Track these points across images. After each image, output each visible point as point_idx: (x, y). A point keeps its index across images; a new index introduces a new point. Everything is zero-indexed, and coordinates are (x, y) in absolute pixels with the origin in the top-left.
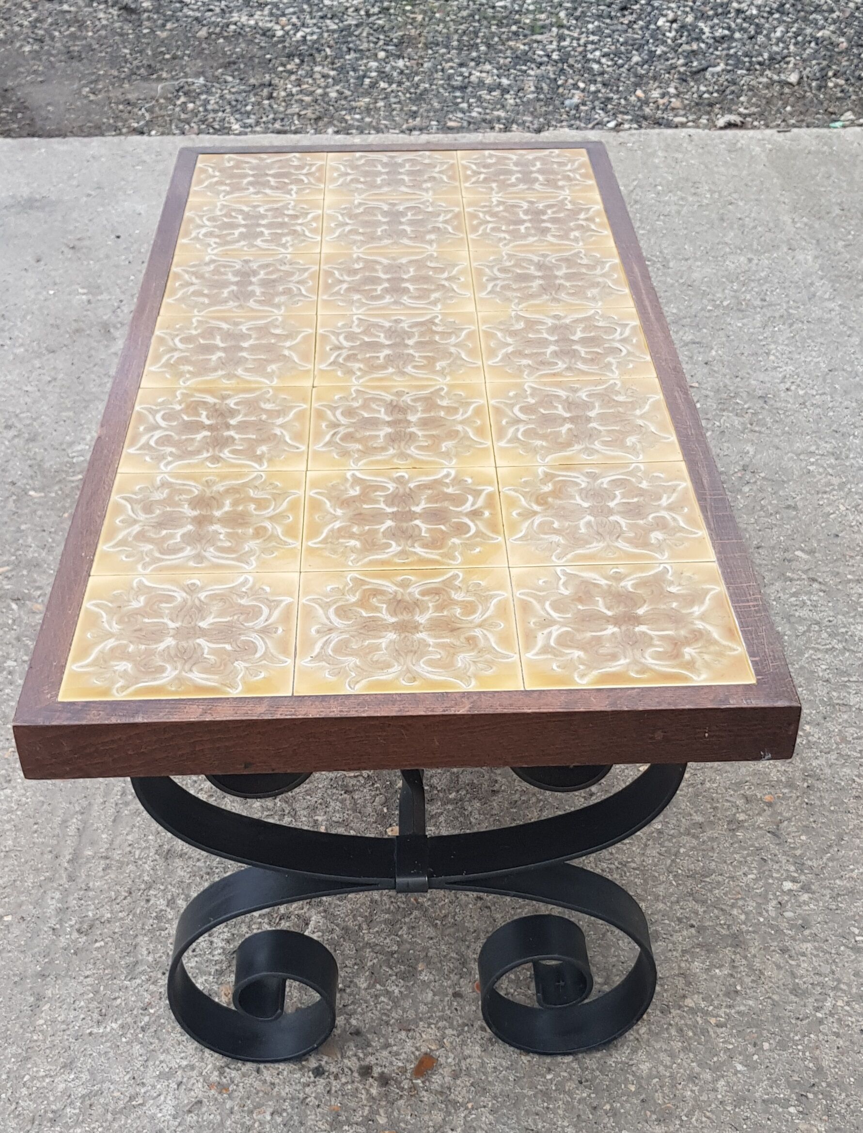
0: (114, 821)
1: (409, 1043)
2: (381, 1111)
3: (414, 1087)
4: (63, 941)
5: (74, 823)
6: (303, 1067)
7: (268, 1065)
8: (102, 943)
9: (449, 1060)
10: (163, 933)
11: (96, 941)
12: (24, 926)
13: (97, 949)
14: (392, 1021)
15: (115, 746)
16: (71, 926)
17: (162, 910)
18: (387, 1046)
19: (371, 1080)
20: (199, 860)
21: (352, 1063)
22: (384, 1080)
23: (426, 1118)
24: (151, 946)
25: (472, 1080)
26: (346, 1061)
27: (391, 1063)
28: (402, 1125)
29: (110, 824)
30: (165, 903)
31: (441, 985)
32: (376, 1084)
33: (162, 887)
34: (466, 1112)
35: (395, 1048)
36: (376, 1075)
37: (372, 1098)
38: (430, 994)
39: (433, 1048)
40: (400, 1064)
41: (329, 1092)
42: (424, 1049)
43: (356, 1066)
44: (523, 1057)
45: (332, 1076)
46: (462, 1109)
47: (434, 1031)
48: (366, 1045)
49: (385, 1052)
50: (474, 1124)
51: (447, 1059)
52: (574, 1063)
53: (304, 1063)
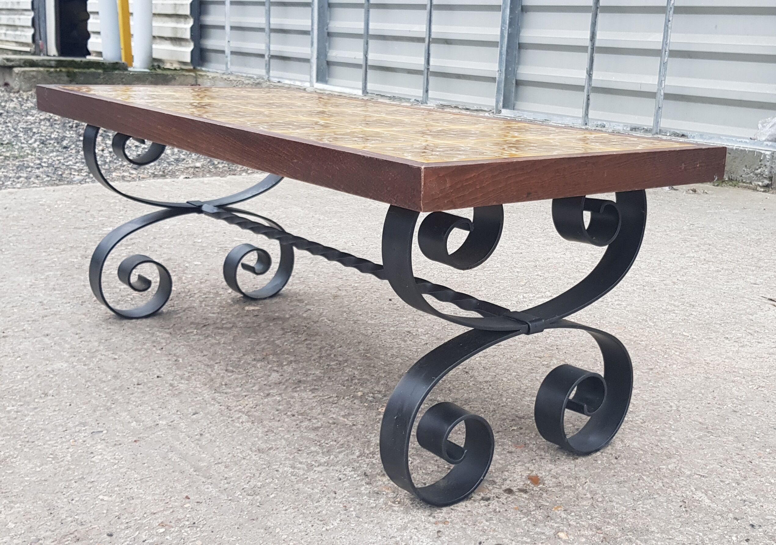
1: (515, 475)
2: (540, 501)
3: (541, 489)
6: (474, 499)
8: (274, 495)
14: (493, 471)
15: (471, 182)
16: (241, 495)
18: (505, 479)
19: (517, 493)
21: (497, 490)
22: (523, 491)
23: (565, 495)
25: (566, 476)
26: (493, 491)
27: (517, 484)
28: (559, 502)
32: (522, 493)
34: (581, 487)
35: (510, 479)
36: (516, 490)
37: (528, 499)
39: (528, 472)
40: (522, 483)
41: (503, 504)
42: (525, 474)
43: (501, 491)
44: (577, 461)
45: (495, 498)
46: (577, 487)
47: (519, 467)
48: (494, 482)
49: (508, 482)
50: (591, 489)
51: (542, 474)
52: (604, 454)
53: (472, 499)
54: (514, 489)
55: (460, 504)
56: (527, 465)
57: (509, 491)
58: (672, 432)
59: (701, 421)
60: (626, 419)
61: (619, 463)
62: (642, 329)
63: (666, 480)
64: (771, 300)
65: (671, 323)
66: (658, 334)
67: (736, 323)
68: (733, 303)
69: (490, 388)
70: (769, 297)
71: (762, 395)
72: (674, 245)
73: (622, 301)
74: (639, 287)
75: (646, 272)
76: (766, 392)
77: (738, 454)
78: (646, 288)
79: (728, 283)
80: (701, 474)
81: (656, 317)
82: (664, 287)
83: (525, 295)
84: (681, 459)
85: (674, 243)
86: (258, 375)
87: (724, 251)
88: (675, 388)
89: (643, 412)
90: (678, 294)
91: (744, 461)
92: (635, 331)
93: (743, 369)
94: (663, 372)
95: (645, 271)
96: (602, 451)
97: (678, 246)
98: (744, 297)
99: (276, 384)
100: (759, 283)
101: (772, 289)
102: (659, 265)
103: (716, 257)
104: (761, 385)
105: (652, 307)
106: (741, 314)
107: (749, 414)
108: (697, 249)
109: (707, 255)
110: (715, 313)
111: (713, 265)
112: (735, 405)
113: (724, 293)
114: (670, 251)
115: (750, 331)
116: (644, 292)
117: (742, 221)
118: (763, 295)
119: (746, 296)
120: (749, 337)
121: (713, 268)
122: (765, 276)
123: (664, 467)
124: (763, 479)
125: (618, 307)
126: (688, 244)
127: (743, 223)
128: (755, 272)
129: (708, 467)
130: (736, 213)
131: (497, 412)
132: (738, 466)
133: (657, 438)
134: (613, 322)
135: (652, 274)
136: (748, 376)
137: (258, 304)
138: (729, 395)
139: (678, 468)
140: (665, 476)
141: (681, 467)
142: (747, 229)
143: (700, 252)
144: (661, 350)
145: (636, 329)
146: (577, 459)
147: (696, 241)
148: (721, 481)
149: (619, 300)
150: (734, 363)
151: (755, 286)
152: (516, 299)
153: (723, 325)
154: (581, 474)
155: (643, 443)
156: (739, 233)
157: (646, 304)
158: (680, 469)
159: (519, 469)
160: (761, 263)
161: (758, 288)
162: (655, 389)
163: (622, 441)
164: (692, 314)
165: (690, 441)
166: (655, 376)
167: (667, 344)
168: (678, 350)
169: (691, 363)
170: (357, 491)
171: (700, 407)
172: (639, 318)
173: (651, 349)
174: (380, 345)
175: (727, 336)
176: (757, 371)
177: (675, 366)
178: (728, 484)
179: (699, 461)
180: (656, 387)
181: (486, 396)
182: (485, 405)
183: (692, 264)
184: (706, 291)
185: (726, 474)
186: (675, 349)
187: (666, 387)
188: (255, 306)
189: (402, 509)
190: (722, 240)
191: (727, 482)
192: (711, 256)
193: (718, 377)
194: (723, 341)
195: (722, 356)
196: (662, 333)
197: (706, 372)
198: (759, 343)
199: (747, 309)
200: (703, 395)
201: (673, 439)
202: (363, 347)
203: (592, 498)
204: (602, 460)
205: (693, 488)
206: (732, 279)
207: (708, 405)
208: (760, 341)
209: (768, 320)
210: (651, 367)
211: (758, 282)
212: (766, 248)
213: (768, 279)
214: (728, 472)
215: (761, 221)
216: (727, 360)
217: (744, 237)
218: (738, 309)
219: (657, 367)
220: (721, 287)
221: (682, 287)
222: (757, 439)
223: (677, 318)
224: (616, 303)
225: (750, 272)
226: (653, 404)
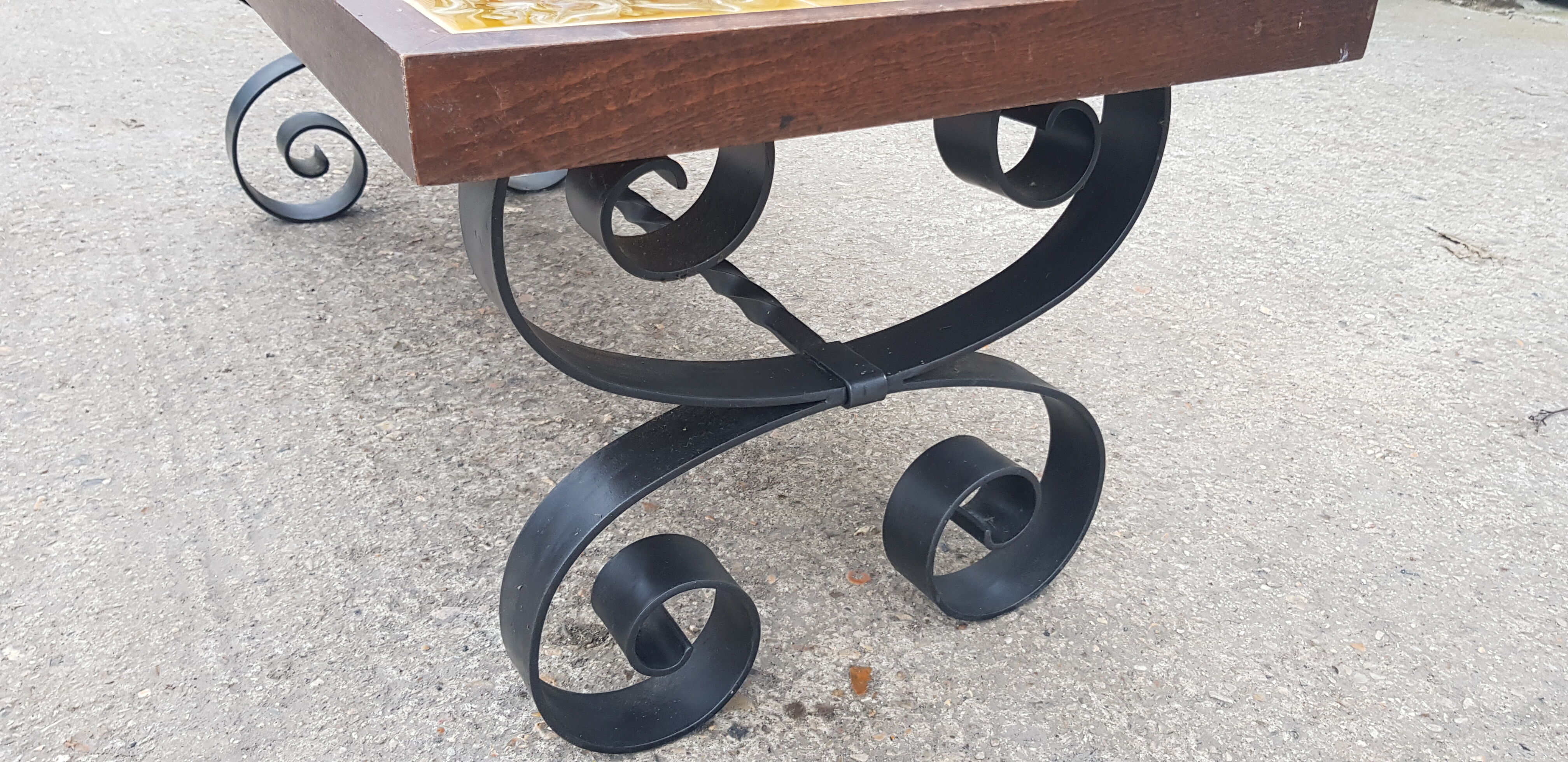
0: (250, 538)
1: (824, 662)
2: (852, 747)
3: (866, 709)
4: (255, 696)
5: (189, 554)
6: (713, 732)
7: (667, 747)
8: (319, 681)
9: (884, 663)
10: (406, 643)
11: (308, 681)
12: (177, 695)
13: (316, 689)
14: (784, 645)
15: (585, 94)
16: (257, 674)
17: (386, 618)
18: (799, 674)
19: (811, 718)
20: (402, 550)
21: (771, 707)
22: (826, 712)
23: (911, 735)
24: (398, 662)
25: (928, 676)
26: (763, 707)
27: (819, 691)
28: (889, 754)
29: (246, 542)
30: (386, 608)
31: (810, 591)
32: (820, 720)
33: (370, 592)
34: (951, 711)
35: (811, 673)
36: (812, 710)
37: (828, 738)
38: (806, 604)
39: (854, 657)
40: (831, 688)
41: (769, 750)
42: (846, 662)
43: (779, 709)
44: (963, 632)
45: (759, 731)
46: (943, 710)
47: (841, 639)
48: (774, 680)
49: (803, 682)
50: (971, 721)
51: (880, 663)
52: (1023, 618)
53: (711, 728)
54: (809, 705)
55: (678, 743)
56: (857, 634)
57: (796, 710)
58: (1182, 567)
59: (1249, 538)
60: (1094, 523)
61: (1049, 650)
62: (1183, 293)
63: (1139, 709)
64: (1444, 236)
65: (1243, 280)
66: (1211, 307)
67: (1369, 286)
68: (1372, 239)
69: (851, 422)
70: (1441, 230)
71: (1391, 475)
72: (1287, 106)
73: (1161, 226)
74: (1200, 194)
75: (1222, 163)
76: (1399, 467)
77: (1313, 644)
78: (1213, 198)
79: (1369, 195)
80: (1220, 698)
81: (1216, 267)
82: (1246, 197)
83: (986, 205)
84: (1185, 648)
85: (1286, 102)
86: (448, 360)
87: (1374, 122)
88: (1215, 444)
89: (1134, 508)
90: (1270, 213)
91: (1321, 665)
92: (1168, 298)
93: (1363, 404)
94: (1199, 402)
95: (1220, 160)
96: (1021, 609)
97: (1292, 110)
98: (1392, 228)
99: (467, 383)
100: (1426, 197)
101: (1449, 211)
102: (1249, 148)
103: (1357, 136)
104: (1393, 448)
105: (1216, 241)
106: (1382, 267)
107: (1355, 526)
108: (1325, 117)
109: (1342, 129)
110: (1332, 261)
111: (1348, 152)
112: (1330, 500)
113: (1358, 215)
114: (1275, 120)
115: (1392, 309)
116: (1208, 207)
117: (1417, 63)
118: (1430, 225)
119: (1398, 225)
120: (1389, 322)
121: (1346, 160)
122: (1440, 182)
123: (1144, 668)
124: (1353, 726)
125: (1150, 239)
126: (1312, 105)
127: (1417, 66)
128: (1423, 172)
129: (1239, 678)
130: (1408, 46)
131: (844, 483)
132: (1304, 680)
133: (1147, 582)
134: (1132, 276)
135: (1231, 167)
136: (1370, 423)
137: (524, 202)
138: (1323, 471)
139: (1172, 674)
140: (1139, 698)
141: (1180, 673)
142: (1423, 79)
143: (1329, 125)
144: (1208, 345)
145: (1171, 293)
146: (965, 626)
147: (1325, 100)
148: (1260, 723)
149: (1156, 223)
150: (1347, 386)
151: (1418, 202)
152: (966, 213)
153: (1342, 291)
154: (963, 672)
155: (1113, 593)
156: (1407, 86)
157: (1205, 235)
158: (1176, 680)
159: (839, 642)
160: (1437, 153)
161: (1424, 207)
162: (1172, 444)
163: (1072, 585)
164: (1287, 263)
165: (1214, 596)
166: (1181, 412)
167: (1223, 333)
168: (1242, 348)
169: (1260, 382)
170: (488, 684)
171: (1256, 500)
172: (1184, 266)
173: (1189, 342)
174: (689, 304)
175: (1345, 318)
176: (1391, 411)
177: (1226, 388)
178: (1274, 733)
179: (1223, 657)
180: (1177, 440)
181: (836, 441)
182: (827, 463)
183: (1311, 148)
184: (1325, 210)
185: (1275, 700)
186: (1236, 346)
187: (1197, 441)
188: (517, 205)
189: (552, 748)
190: (1373, 100)
191: (1271, 729)
192: (1348, 133)
193: (1308, 422)
194: (1335, 332)
195: (1327, 368)
196: (1220, 305)
197: (1287, 409)
198: (1405, 338)
199: (1395, 254)
200: (1268, 467)
201: (1181, 587)
202: (657, 309)
203: (967, 746)
204: (1016, 636)
205: (1192, 741)
206: (1379, 184)
207: (1274, 496)
208: (1407, 334)
209: (1431, 283)
210: (1178, 388)
211: (1425, 194)
212: (1450, 120)
213: (1445, 188)
214: (1280, 697)
215: (1450, 64)
216: (1334, 380)
217: (1415, 95)
218: (1378, 254)
219: (1191, 388)
220: (1354, 201)
221: (1280, 199)
222: (1361, 601)
223: (1257, 270)
224: (1148, 231)
225: (1414, 172)
226: (1160, 486)
